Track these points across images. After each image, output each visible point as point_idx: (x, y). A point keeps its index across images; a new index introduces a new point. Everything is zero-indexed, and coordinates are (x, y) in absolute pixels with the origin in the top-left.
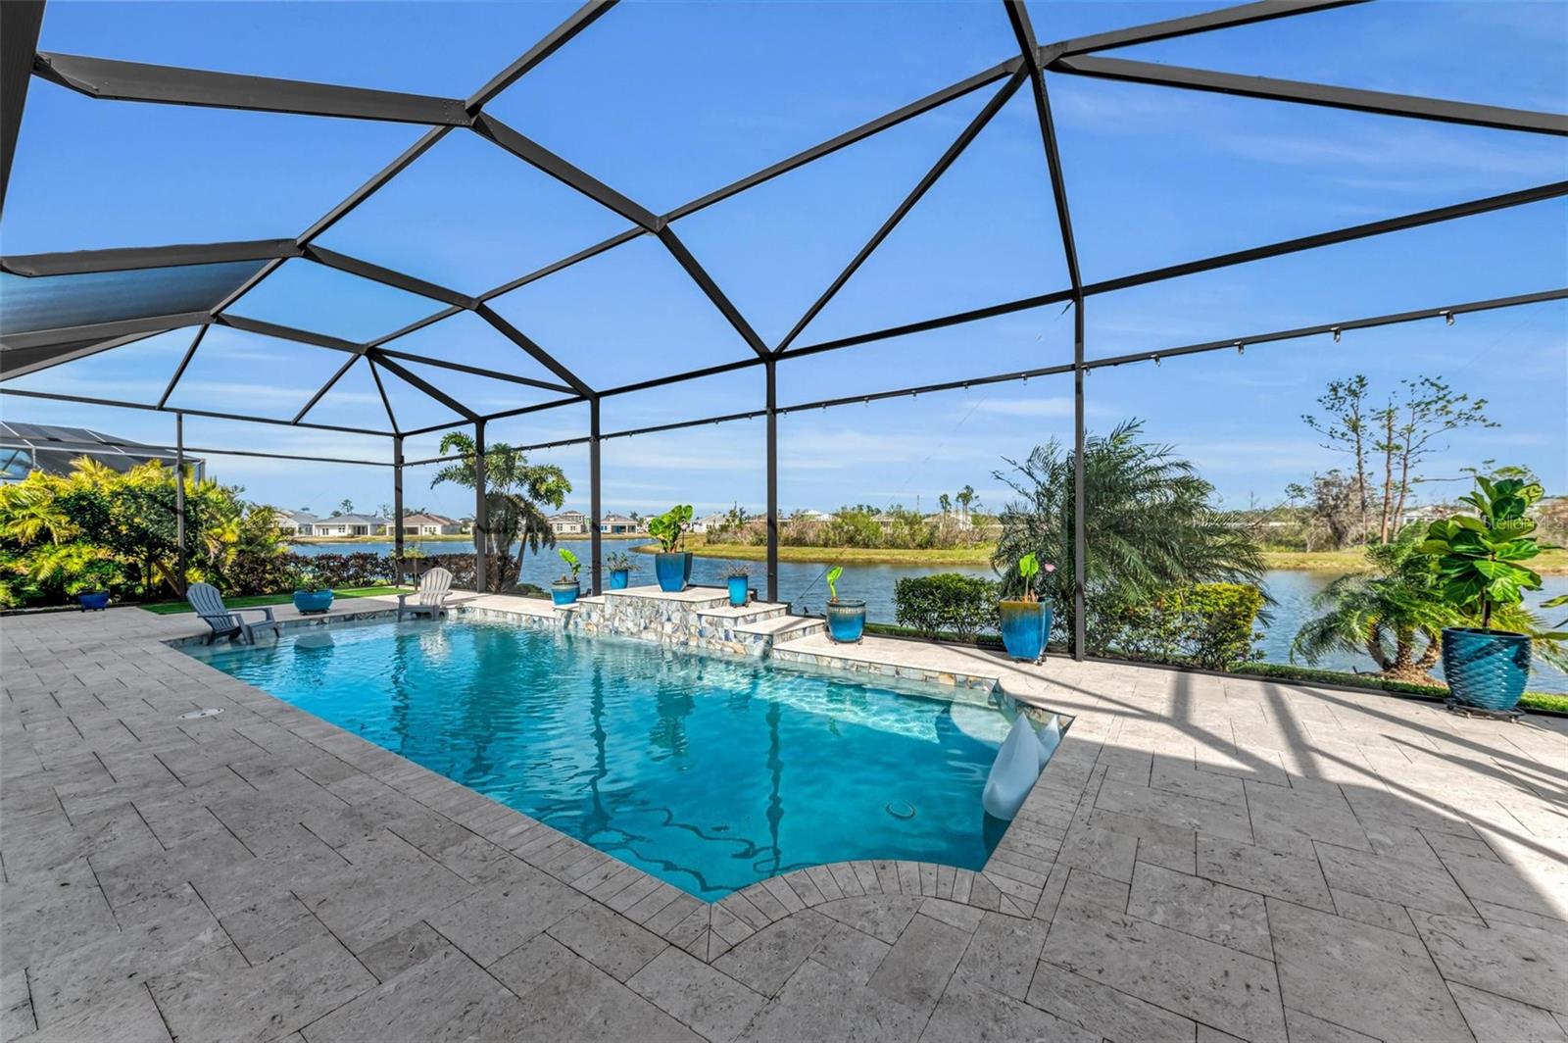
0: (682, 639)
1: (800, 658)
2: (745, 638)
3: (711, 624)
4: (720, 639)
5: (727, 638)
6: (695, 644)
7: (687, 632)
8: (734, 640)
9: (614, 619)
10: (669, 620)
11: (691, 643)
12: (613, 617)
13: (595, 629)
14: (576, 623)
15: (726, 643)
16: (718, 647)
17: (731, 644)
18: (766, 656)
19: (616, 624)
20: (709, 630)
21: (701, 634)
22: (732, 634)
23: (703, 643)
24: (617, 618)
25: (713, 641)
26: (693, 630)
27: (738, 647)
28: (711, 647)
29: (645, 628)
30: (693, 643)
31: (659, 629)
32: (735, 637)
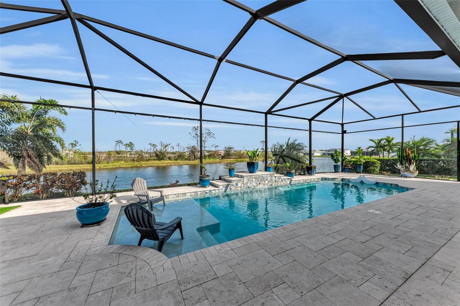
0: (271, 184)
1: (296, 182)
2: (286, 180)
3: (278, 178)
4: (280, 181)
5: (282, 181)
6: (274, 184)
7: (272, 182)
8: (284, 181)
9: (248, 183)
10: (267, 180)
11: (273, 185)
12: (247, 183)
13: (240, 188)
14: (231, 189)
15: (282, 182)
16: (280, 184)
17: (283, 182)
18: (290, 183)
19: (249, 185)
20: (278, 180)
21: (276, 181)
22: (283, 179)
23: (276, 184)
24: (249, 183)
25: (279, 182)
26: (273, 181)
27: (285, 182)
28: (278, 184)
29: (259, 184)
30: (273, 184)
31: (264, 183)
32: (284, 180)
